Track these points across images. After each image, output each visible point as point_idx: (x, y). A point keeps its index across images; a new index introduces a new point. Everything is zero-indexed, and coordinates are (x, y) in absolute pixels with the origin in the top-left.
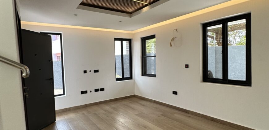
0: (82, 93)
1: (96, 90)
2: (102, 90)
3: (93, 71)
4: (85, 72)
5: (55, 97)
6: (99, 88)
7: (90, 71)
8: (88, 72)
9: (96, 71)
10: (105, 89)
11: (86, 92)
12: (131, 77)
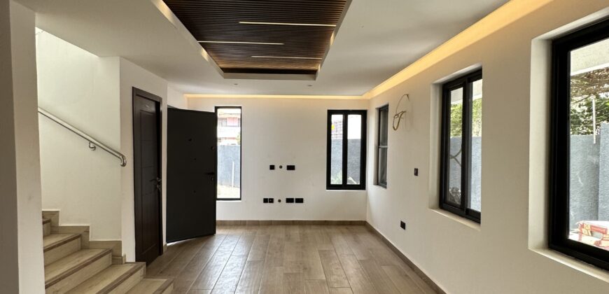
0: (266, 201)
1: (289, 200)
2: (300, 201)
3: (285, 167)
4: (272, 167)
5: (217, 201)
6: (295, 197)
7: (281, 167)
8: (277, 167)
9: (291, 168)
10: (305, 201)
11: (271, 201)
12: (362, 186)
